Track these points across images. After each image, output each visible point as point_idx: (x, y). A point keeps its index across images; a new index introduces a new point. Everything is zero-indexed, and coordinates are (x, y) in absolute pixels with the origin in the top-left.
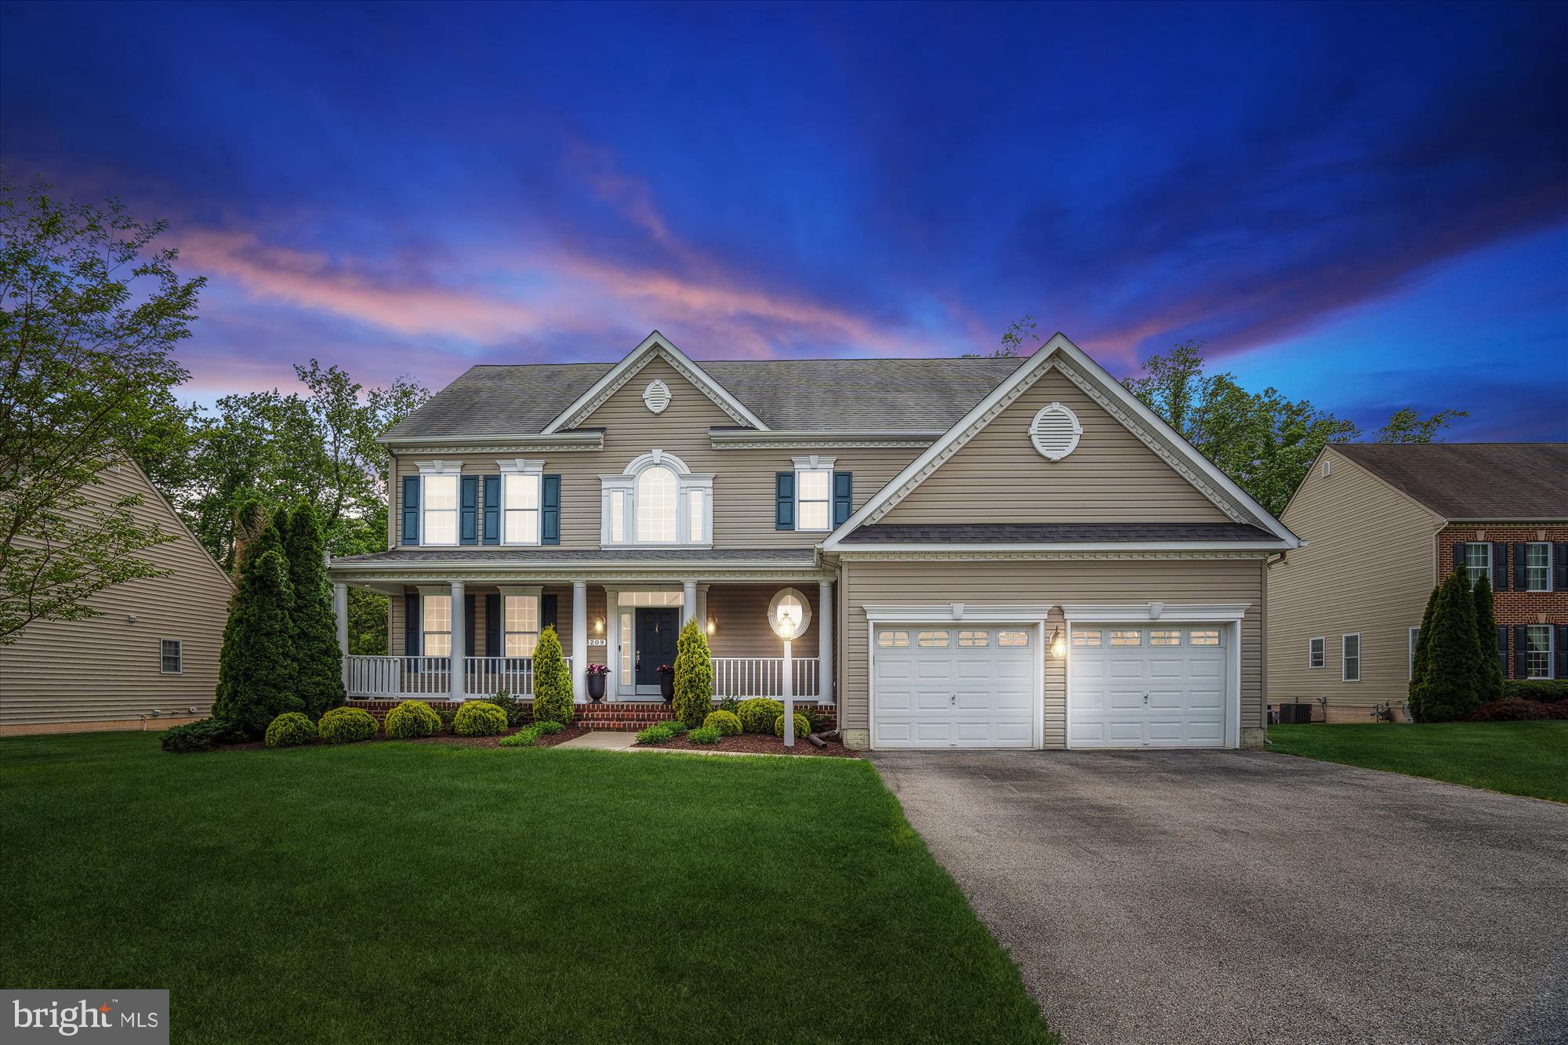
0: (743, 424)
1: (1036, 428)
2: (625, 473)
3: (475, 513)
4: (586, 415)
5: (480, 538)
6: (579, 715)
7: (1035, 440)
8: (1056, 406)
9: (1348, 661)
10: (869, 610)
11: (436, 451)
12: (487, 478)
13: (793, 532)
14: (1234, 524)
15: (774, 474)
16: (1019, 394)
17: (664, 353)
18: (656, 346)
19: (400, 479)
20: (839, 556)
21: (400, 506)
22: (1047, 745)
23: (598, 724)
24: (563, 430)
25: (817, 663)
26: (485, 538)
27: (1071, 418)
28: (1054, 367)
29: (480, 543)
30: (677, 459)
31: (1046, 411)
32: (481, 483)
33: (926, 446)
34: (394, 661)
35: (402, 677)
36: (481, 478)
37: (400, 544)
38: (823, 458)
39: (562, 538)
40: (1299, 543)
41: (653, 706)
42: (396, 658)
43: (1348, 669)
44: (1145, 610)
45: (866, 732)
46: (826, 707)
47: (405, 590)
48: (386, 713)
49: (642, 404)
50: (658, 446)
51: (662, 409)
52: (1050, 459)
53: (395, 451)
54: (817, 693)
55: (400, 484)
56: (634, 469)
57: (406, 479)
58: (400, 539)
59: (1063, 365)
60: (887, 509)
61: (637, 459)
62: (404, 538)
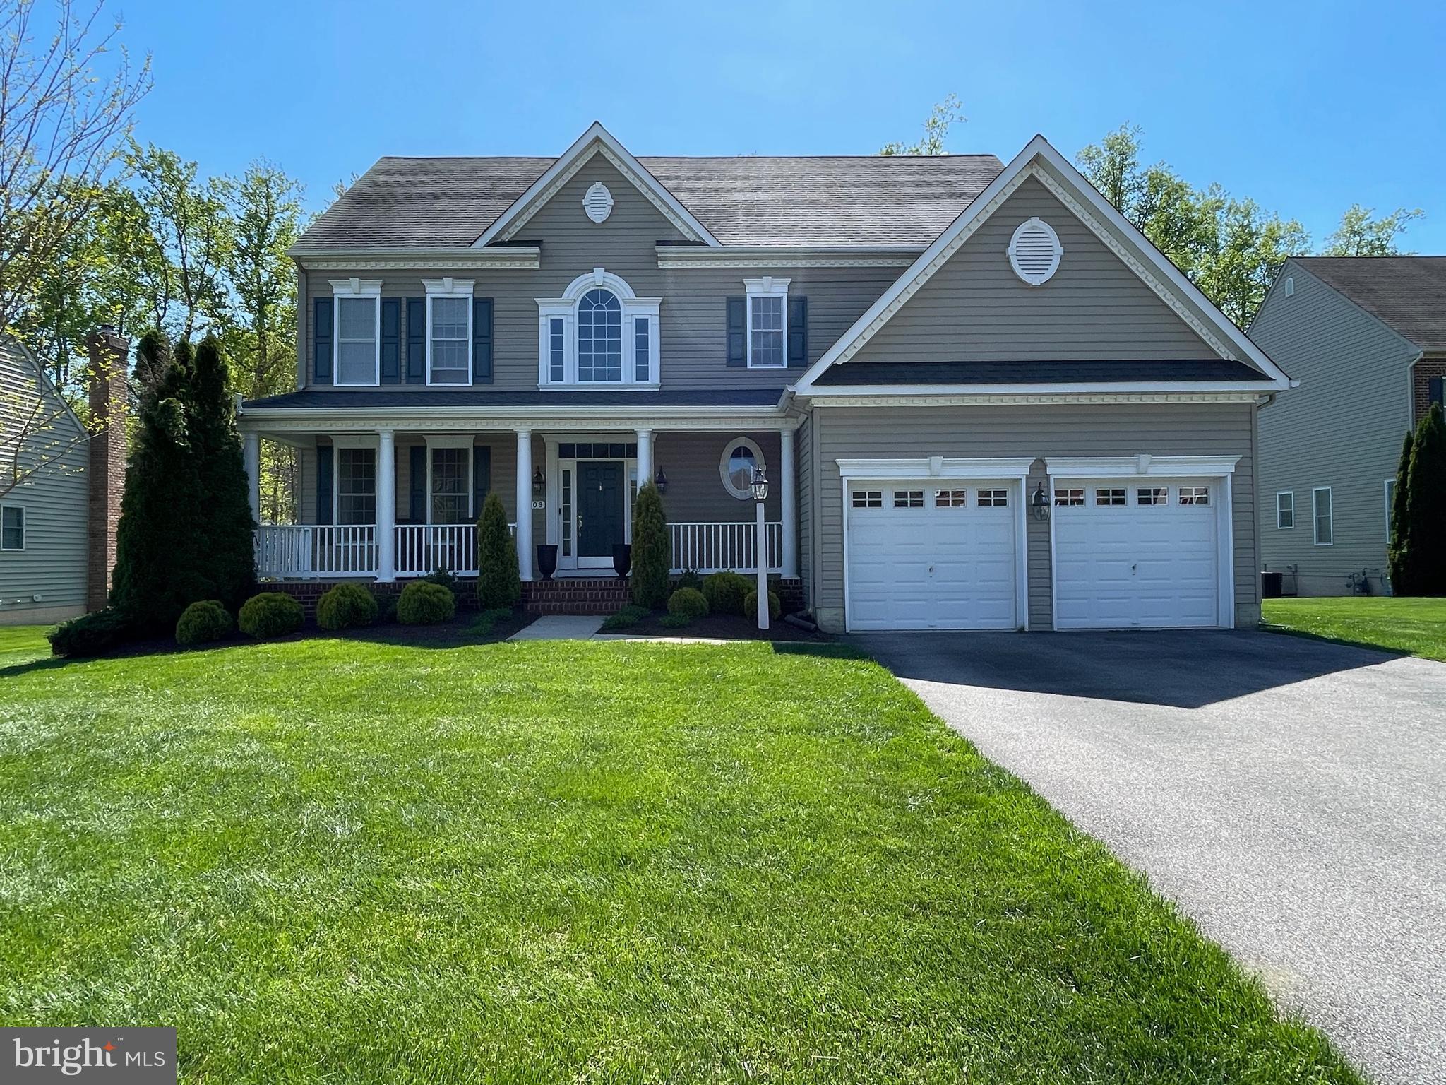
0: (691, 237)
1: (1014, 246)
2: (565, 296)
3: (398, 345)
4: (520, 224)
5: (404, 376)
6: (525, 596)
7: (1015, 263)
8: (1035, 221)
9: (1319, 520)
10: (842, 464)
11: (352, 266)
12: (411, 301)
13: (744, 368)
14: (1222, 361)
15: (724, 300)
16: (997, 207)
17: (605, 150)
18: (597, 139)
19: (312, 301)
20: (808, 401)
21: (311, 335)
22: (1033, 626)
23: (549, 606)
24: (494, 243)
25: (779, 527)
26: (409, 375)
27: (1051, 236)
28: (1032, 175)
29: (404, 382)
30: (620, 280)
31: (1024, 228)
32: (404, 307)
33: (904, 265)
34: (305, 531)
35: (314, 551)
36: (404, 301)
37: (311, 383)
38: (776, 280)
39: (496, 375)
40: (1290, 384)
41: (605, 582)
42: (307, 527)
43: (1320, 530)
44: (1133, 463)
45: (840, 611)
46: (791, 580)
47: (318, 442)
48: (319, 598)
49: (581, 212)
50: (599, 265)
51: (604, 218)
52: (1029, 284)
53: (305, 265)
54: (780, 565)
55: (311, 308)
56: (573, 292)
57: (318, 301)
58: (311, 376)
59: (1042, 172)
60: (860, 344)
61: (578, 280)
62: (316, 375)
